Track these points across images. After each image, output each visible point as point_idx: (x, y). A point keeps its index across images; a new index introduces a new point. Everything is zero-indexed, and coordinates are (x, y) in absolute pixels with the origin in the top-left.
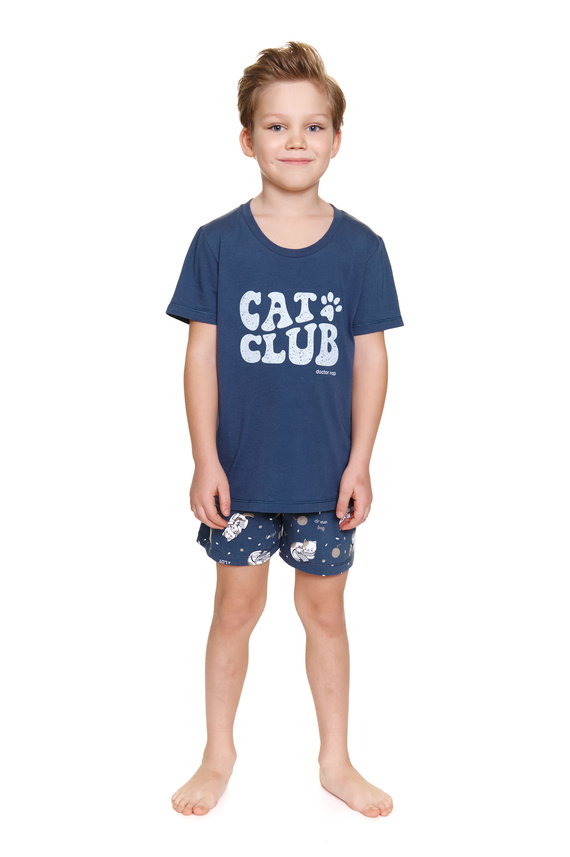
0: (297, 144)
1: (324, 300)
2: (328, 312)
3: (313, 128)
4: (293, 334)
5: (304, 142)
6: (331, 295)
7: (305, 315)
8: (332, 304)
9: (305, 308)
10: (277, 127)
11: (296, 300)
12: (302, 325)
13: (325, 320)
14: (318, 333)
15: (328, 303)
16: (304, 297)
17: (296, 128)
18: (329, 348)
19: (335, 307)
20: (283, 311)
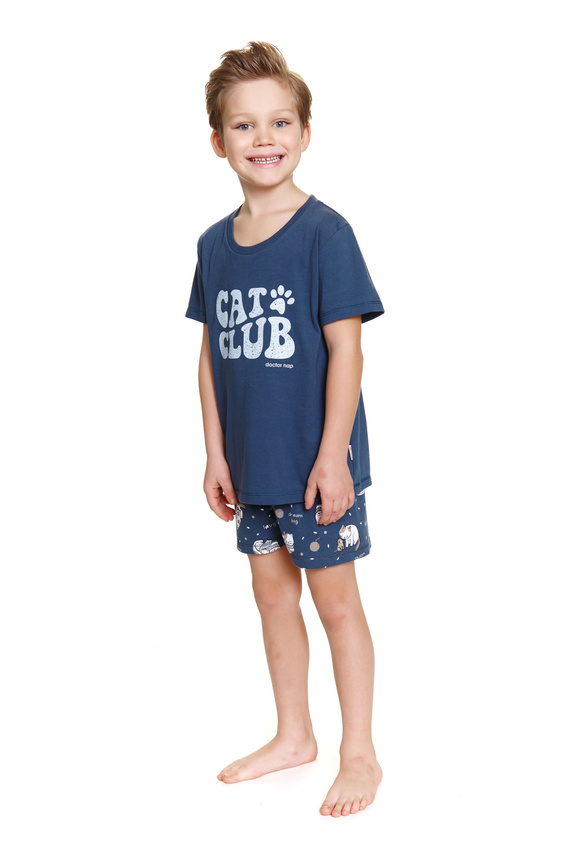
0: (265, 141)
1: (273, 294)
2: (279, 306)
3: (280, 124)
4: (246, 329)
5: (271, 138)
6: (281, 289)
7: (257, 310)
8: (283, 297)
9: (257, 303)
10: (243, 126)
11: (250, 296)
12: (253, 320)
13: (276, 313)
14: (268, 327)
15: (279, 296)
16: (256, 292)
17: (263, 125)
18: (282, 341)
19: (286, 300)
20: (240, 308)
